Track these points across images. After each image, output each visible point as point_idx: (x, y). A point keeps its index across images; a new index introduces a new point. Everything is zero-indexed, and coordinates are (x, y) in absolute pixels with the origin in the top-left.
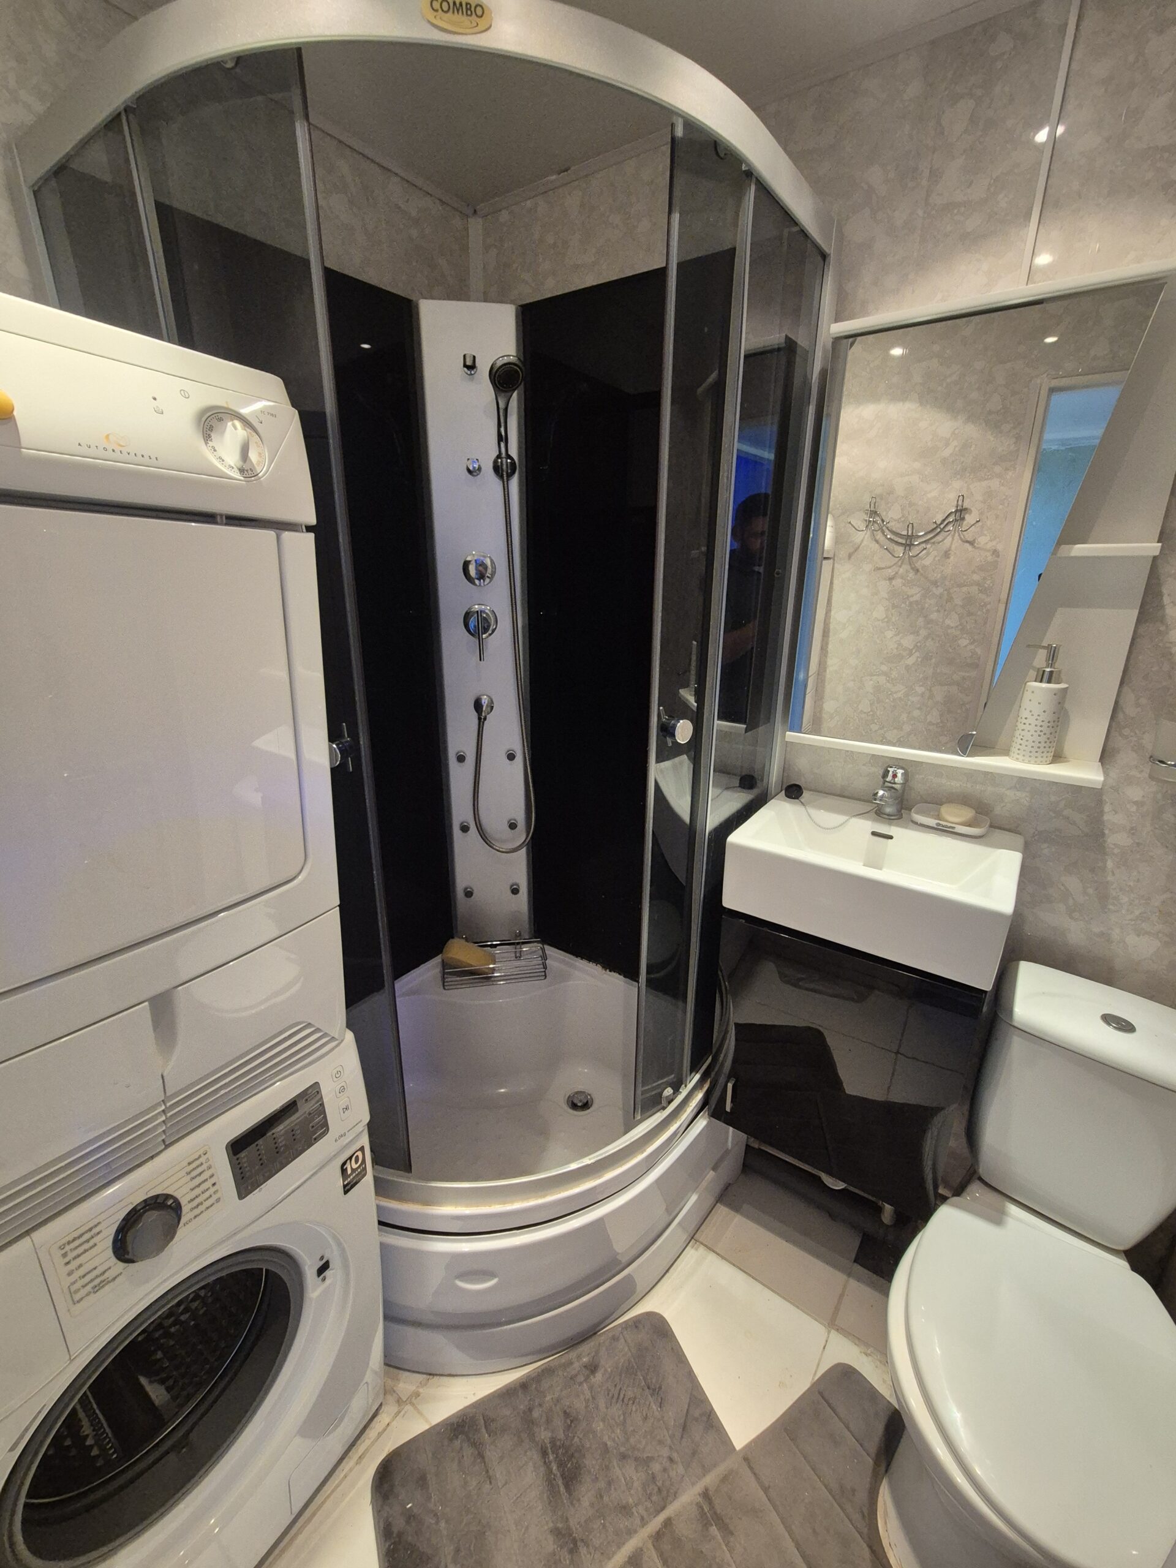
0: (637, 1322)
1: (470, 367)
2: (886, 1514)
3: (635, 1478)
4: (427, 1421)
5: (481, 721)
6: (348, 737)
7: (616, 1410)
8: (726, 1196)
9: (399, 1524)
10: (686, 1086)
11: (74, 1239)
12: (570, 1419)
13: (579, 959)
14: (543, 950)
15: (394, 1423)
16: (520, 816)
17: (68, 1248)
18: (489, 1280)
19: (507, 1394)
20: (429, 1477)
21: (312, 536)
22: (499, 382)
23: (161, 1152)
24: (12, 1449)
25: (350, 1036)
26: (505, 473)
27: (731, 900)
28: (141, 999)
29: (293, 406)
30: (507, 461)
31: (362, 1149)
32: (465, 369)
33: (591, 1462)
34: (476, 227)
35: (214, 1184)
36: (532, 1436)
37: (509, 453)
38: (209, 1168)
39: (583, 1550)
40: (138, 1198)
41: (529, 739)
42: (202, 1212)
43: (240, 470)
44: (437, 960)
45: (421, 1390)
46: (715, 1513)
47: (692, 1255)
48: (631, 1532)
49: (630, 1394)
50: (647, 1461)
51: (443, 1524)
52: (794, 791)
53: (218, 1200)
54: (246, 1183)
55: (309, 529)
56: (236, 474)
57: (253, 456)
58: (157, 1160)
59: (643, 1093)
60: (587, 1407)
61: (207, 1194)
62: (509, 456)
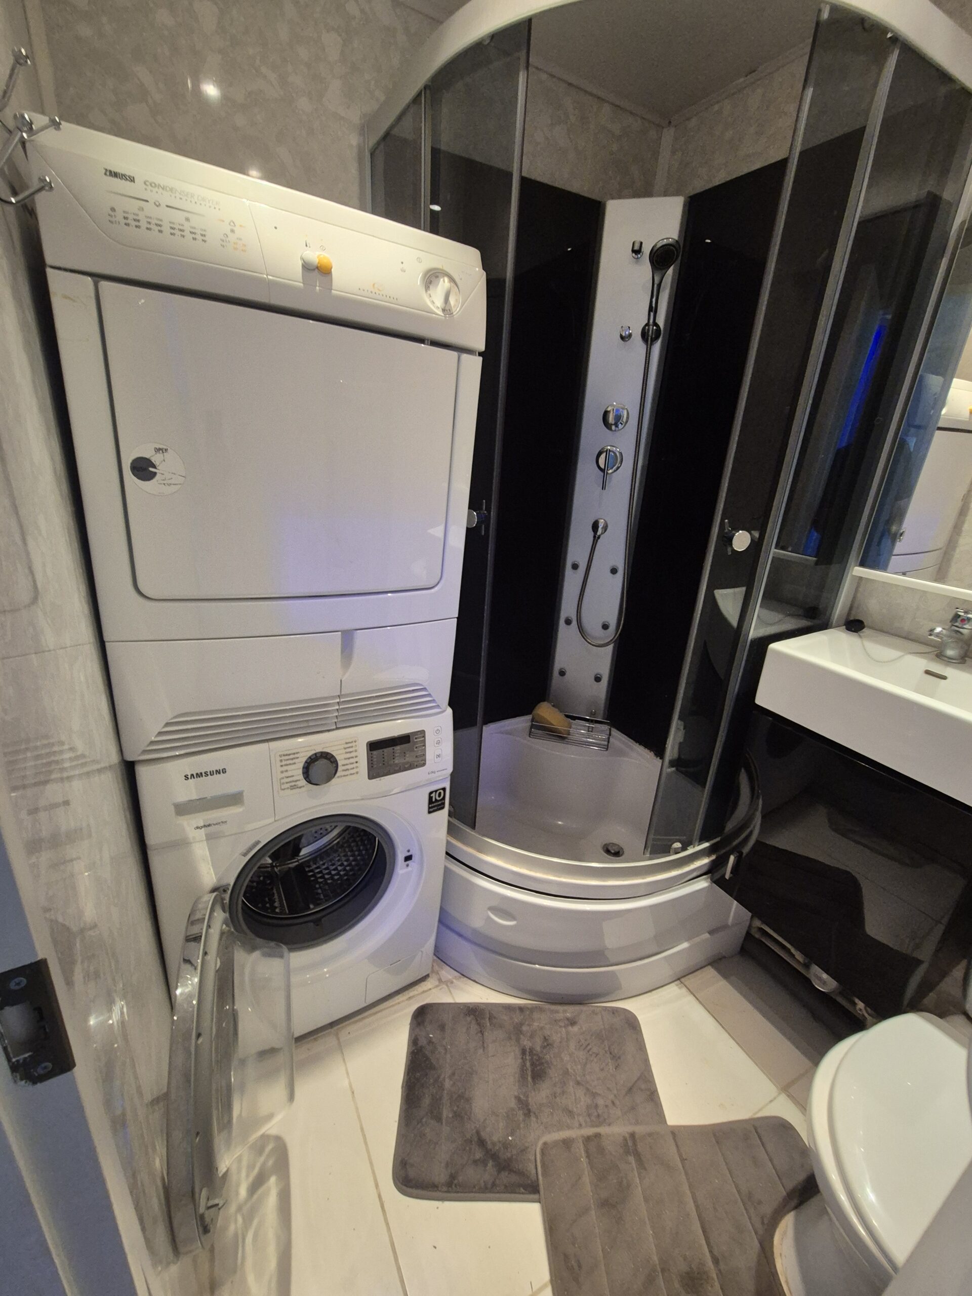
0: (615, 1011)
1: (637, 251)
2: (785, 1233)
3: (582, 1100)
4: (454, 998)
5: (596, 539)
6: (486, 510)
7: (581, 1055)
8: (718, 962)
9: (423, 1042)
10: (694, 847)
11: (287, 755)
12: (547, 1043)
13: (637, 744)
14: (610, 730)
15: (433, 991)
16: (613, 621)
17: (283, 758)
18: (510, 921)
19: (508, 1008)
20: (446, 1028)
21: (481, 359)
22: (656, 261)
23: (333, 730)
24: (245, 855)
25: (450, 711)
26: (650, 338)
27: (763, 699)
28: (338, 629)
29: (483, 269)
30: (653, 328)
31: (444, 789)
32: (634, 255)
33: (554, 1074)
34: (668, 135)
35: (357, 762)
36: (518, 1040)
37: (656, 321)
38: (356, 751)
39: (533, 1119)
40: (319, 749)
41: (631, 561)
42: (347, 775)
43: (443, 309)
44: (529, 717)
45: (454, 981)
46: (636, 1150)
47: (674, 990)
48: (569, 1127)
49: (595, 1050)
50: (594, 1095)
51: (448, 1056)
52: (854, 625)
53: (357, 773)
54: (374, 772)
55: (480, 354)
56: (440, 312)
57: (452, 301)
58: (331, 733)
59: (654, 840)
60: (560, 1042)
61: (352, 766)
62: (655, 324)
